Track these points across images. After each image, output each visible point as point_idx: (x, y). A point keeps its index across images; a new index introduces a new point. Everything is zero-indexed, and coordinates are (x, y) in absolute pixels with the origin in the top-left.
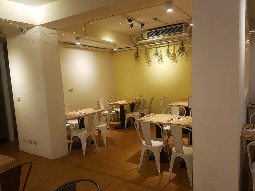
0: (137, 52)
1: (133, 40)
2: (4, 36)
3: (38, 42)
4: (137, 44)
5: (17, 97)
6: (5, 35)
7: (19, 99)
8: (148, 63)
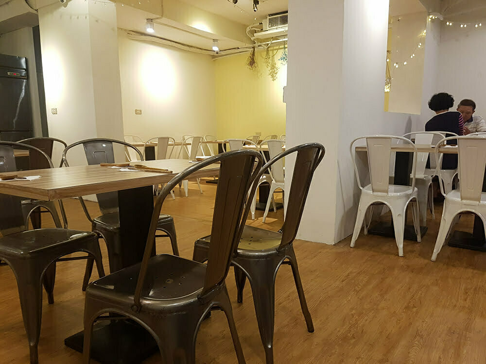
0: (253, 54)
1: (247, 32)
2: (35, 12)
3: (86, 17)
4: (252, 39)
5: (52, 109)
6: (37, 10)
7: (55, 112)
8: (273, 76)
